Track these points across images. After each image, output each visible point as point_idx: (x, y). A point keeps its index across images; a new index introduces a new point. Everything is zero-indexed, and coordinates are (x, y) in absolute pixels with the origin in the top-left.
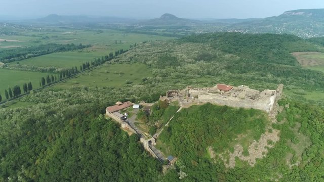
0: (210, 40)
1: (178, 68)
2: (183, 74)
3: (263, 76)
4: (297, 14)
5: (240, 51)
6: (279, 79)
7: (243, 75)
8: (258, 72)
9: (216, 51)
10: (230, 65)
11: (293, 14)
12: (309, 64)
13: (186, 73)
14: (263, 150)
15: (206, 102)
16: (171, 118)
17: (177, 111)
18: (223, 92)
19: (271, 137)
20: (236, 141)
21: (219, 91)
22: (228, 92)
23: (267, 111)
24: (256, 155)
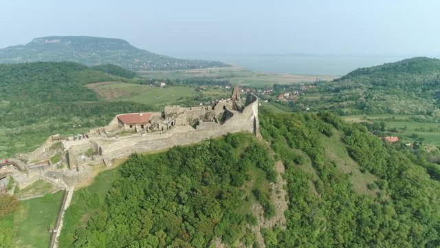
3: (66, 121)
4: (52, 41)
6: (92, 121)
7: (34, 127)
8: (55, 118)
11: (47, 41)
12: (112, 97)
14: (284, 193)
15: (123, 156)
16: (58, 232)
17: (67, 205)
18: (139, 128)
19: (279, 167)
20: (246, 199)
21: (127, 127)
22: (148, 125)
23: (251, 130)
24: (280, 204)
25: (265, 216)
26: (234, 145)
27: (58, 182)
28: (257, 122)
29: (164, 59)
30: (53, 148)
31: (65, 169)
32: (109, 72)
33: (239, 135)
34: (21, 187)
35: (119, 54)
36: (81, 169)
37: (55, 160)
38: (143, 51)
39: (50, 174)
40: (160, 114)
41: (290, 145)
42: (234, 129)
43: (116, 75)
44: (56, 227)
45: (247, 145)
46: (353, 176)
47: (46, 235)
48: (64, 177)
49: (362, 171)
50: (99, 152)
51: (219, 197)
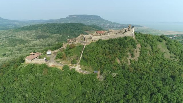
0: (39, 28)
1: (27, 44)
2: (32, 47)
4: (74, 17)
5: (60, 32)
9: (46, 33)
10: (59, 39)
11: (72, 16)
13: (34, 46)
14: (138, 53)
15: (97, 40)
16: (82, 52)
17: (84, 47)
18: (101, 34)
19: (139, 46)
20: (127, 52)
21: (98, 34)
22: (104, 34)
23: (132, 36)
24: (137, 55)
25: (132, 56)
26: (126, 39)
27: (82, 43)
28: (134, 34)
29: (114, 24)
30: (81, 37)
31: (84, 41)
32: (93, 27)
33: (128, 37)
34: (75, 44)
35: (97, 21)
36: (87, 41)
37: (82, 39)
38: (106, 20)
39: (81, 42)
40: (107, 32)
41: (145, 42)
42: (127, 35)
43: (95, 28)
44: (82, 51)
45: (130, 39)
46: (166, 53)
47: (80, 53)
48: (84, 42)
49: (170, 53)
50: (92, 38)
51: (119, 50)
